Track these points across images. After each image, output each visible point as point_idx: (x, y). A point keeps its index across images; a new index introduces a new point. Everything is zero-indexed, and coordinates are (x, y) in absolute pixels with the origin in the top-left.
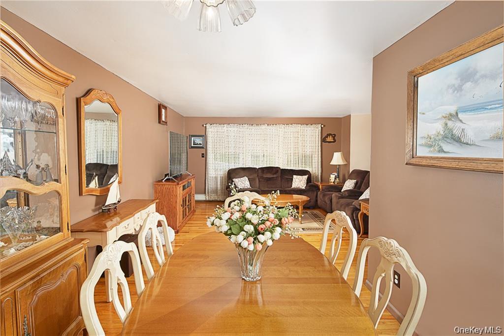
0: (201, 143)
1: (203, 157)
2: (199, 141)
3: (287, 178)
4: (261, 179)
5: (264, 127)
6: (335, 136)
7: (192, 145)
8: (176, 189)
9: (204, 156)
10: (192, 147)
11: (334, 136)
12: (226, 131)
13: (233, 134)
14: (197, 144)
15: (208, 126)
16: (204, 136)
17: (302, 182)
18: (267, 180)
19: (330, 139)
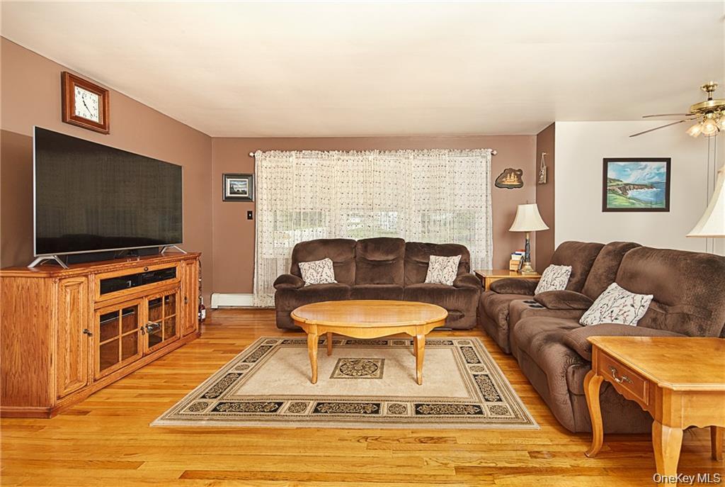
0: (246, 190)
1: (250, 218)
2: (240, 185)
3: (418, 262)
4: (362, 262)
5: (372, 156)
6: (521, 174)
7: (228, 194)
8: (47, 288)
9: (251, 215)
10: (228, 199)
11: (519, 174)
12: (294, 165)
13: (310, 172)
14: (238, 192)
15: (259, 154)
16: (250, 176)
17: (446, 271)
18: (374, 265)
19: (512, 180)
